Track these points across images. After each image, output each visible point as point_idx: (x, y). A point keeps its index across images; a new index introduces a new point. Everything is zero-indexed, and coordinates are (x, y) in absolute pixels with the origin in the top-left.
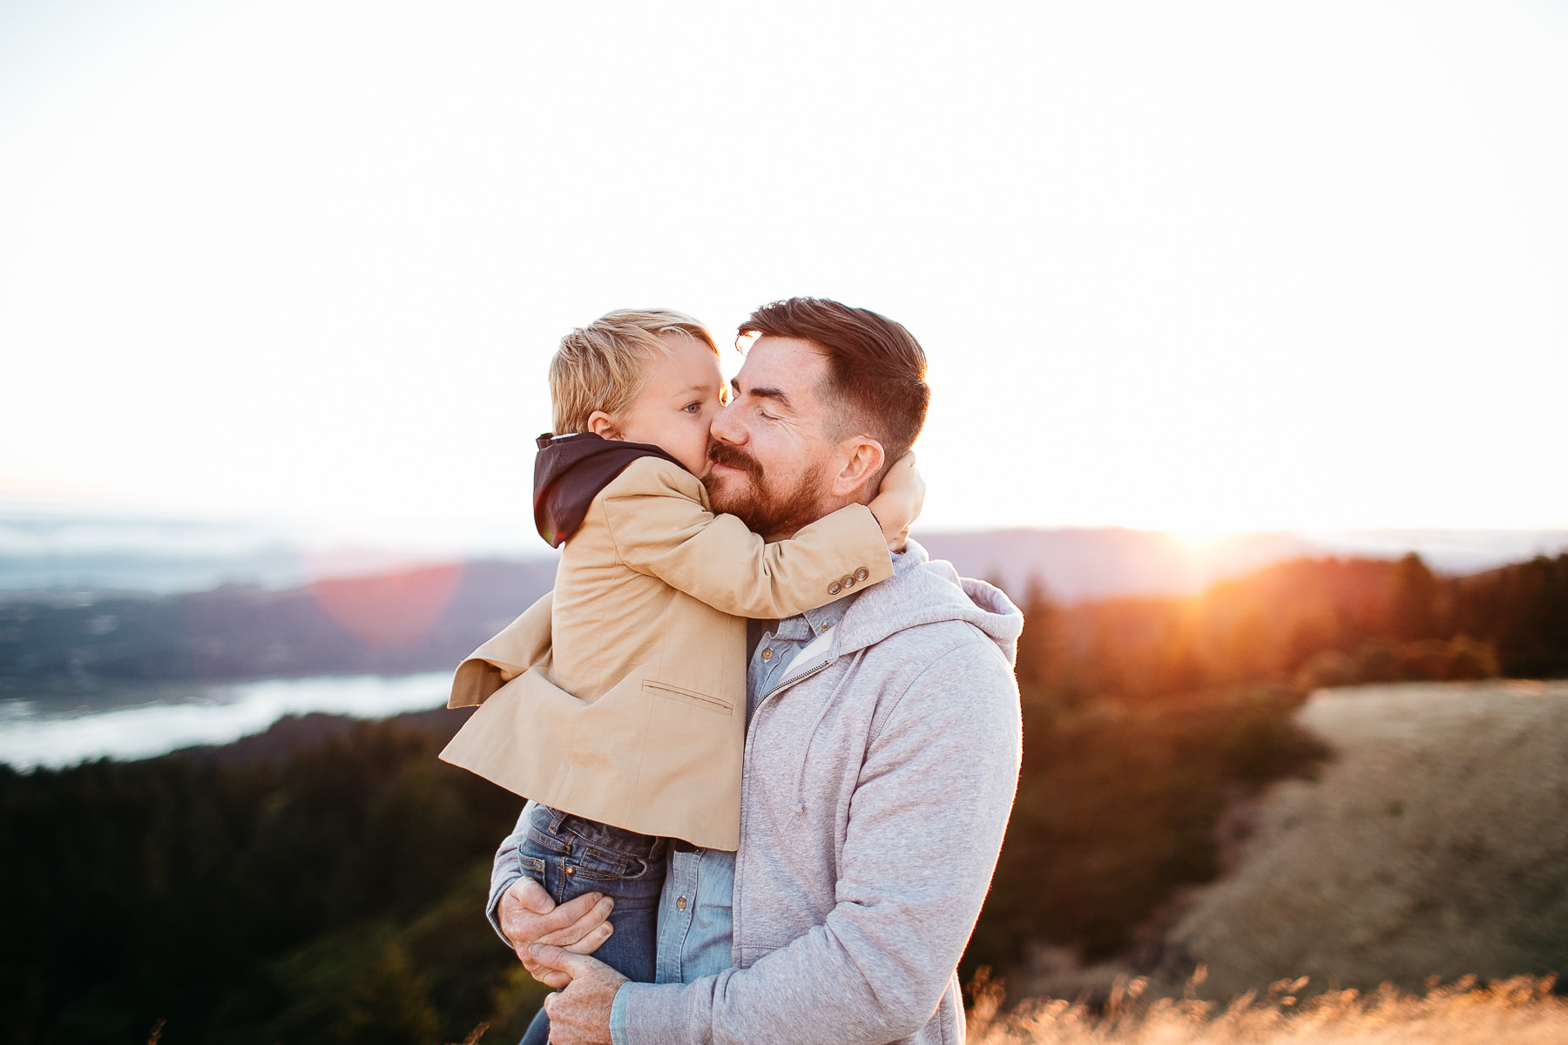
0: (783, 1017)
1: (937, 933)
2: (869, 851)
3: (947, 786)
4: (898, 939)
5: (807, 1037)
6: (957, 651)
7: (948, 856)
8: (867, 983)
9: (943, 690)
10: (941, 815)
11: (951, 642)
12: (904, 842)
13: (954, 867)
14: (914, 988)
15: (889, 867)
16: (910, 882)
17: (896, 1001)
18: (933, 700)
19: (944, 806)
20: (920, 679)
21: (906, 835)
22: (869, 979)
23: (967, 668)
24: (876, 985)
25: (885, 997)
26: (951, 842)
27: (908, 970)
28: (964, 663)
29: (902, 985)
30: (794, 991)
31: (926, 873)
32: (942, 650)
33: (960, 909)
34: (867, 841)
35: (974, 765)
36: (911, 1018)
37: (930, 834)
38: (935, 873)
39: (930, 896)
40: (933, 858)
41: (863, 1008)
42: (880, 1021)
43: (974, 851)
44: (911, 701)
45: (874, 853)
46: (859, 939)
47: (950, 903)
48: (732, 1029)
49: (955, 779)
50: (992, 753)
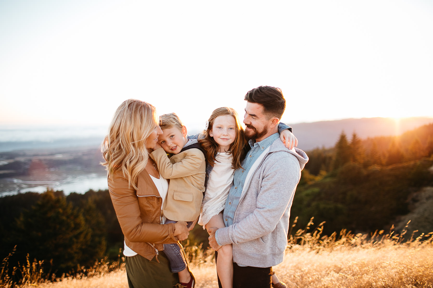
0: (246, 232)
1: (275, 214)
2: (263, 197)
3: (279, 186)
4: (267, 215)
5: (251, 235)
6: (284, 158)
7: (279, 200)
8: (260, 224)
9: (280, 166)
10: (278, 191)
11: (283, 156)
12: (270, 196)
13: (280, 202)
14: (270, 224)
15: (267, 201)
16: (271, 204)
17: (267, 227)
18: (278, 168)
19: (278, 190)
20: (276, 163)
21: (271, 195)
22: (261, 223)
23: (285, 162)
24: (262, 224)
25: (264, 227)
26: (279, 197)
27: (269, 221)
28: (285, 161)
29: (267, 224)
30: (247, 227)
31: (274, 203)
32: (281, 158)
33: (280, 210)
34: (263, 195)
35: (285, 182)
36: (270, 230)
37: (275, 195)
38: (276, 203)
39: (274, 207)
40: (275, 200)
41: (260, 229)
42: (264, 231)
43: (284, 199)
44: (273, 168)
45: (264, 198)
46: (259, 216)
47: (278, 209)
48: (237, 234)
49: (281, 184)
50: (289, 180)
